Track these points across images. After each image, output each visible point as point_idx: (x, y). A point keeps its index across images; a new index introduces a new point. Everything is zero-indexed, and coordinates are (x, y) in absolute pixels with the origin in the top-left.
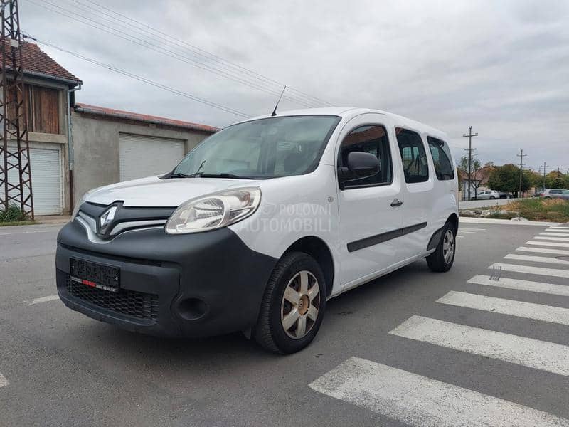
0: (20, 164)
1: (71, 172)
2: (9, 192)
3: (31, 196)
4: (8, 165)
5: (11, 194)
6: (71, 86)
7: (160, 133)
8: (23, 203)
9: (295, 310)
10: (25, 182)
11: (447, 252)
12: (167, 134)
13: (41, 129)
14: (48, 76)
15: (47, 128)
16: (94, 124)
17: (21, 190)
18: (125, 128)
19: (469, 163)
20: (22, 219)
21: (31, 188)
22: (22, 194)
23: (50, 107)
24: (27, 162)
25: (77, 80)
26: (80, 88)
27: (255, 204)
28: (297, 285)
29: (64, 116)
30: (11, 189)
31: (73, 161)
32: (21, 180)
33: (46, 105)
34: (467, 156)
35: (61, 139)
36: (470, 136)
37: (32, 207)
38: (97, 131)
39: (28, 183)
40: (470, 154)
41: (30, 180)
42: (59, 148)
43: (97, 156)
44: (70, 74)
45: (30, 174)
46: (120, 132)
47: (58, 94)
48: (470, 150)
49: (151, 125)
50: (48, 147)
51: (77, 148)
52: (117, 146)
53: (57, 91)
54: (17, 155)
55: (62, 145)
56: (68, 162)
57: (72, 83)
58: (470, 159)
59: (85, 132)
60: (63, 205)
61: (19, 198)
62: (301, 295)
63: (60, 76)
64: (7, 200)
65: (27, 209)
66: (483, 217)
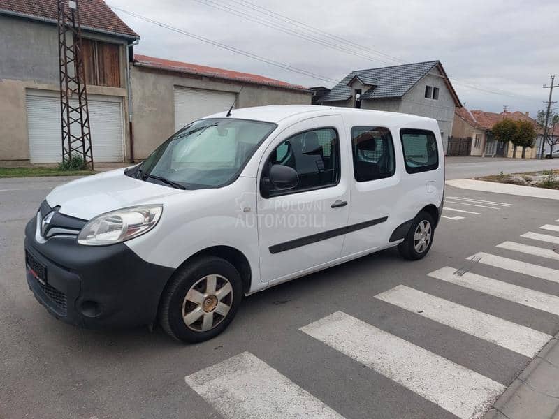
0: (81, 118)
1: (131, 123)
2: (72, 144)
3: (90, 148)
4: (70, 120)
5: (73, 145)
6: (130, 41)
7: (212, 86)
8: (85, 153)
9: (199, 309)
10: (86, 135)
11: (420, 242)
12: (219, 87)
13: (104, 82)
14: (109, 32)
15: (109, 82)
16: (151, 77)
17: (83, 141)
18: (179, 81)
19: (547, 117)
20: (84, 168)
21: (90, 141)
22: (84, 146)
23: (112, 62)
24: (86, 117)
25: (135, 35)
26: (137, 43)
27: (155, 219)
28: (202, 288)
29: (124, 70)
30: (74, 141)
31: (132, 114)
32: (83, 133)
33: (108, 60)
34: (545, 110)
35: (122, 92)
36: (552, 87)
37: (92, 157)
38: (154, 84)
39: (88, 136)
40: (549, 107)
41: (89, 133)
42: (120, 101)
43: (155, 109)
44: (129, 29)
45: (89, 128)
46: (175, 86)
47: (119, 49)
48: (550, 103)
49: (204, 78)
50: (110, 100)
51: (136, 101)
52: (172, 99)
53: (118, 46)
54: (78, 110)
55: (123, 98)
56: (129, 112)
57: (131, 38)
58: (548, 113)
59: (143, 87)
60: (125, 153)
61: (81, 150)
62: (206, 296)
63: (119, 31)
64: (70, 151)
65: (88, 159)
66: (533, 185)
